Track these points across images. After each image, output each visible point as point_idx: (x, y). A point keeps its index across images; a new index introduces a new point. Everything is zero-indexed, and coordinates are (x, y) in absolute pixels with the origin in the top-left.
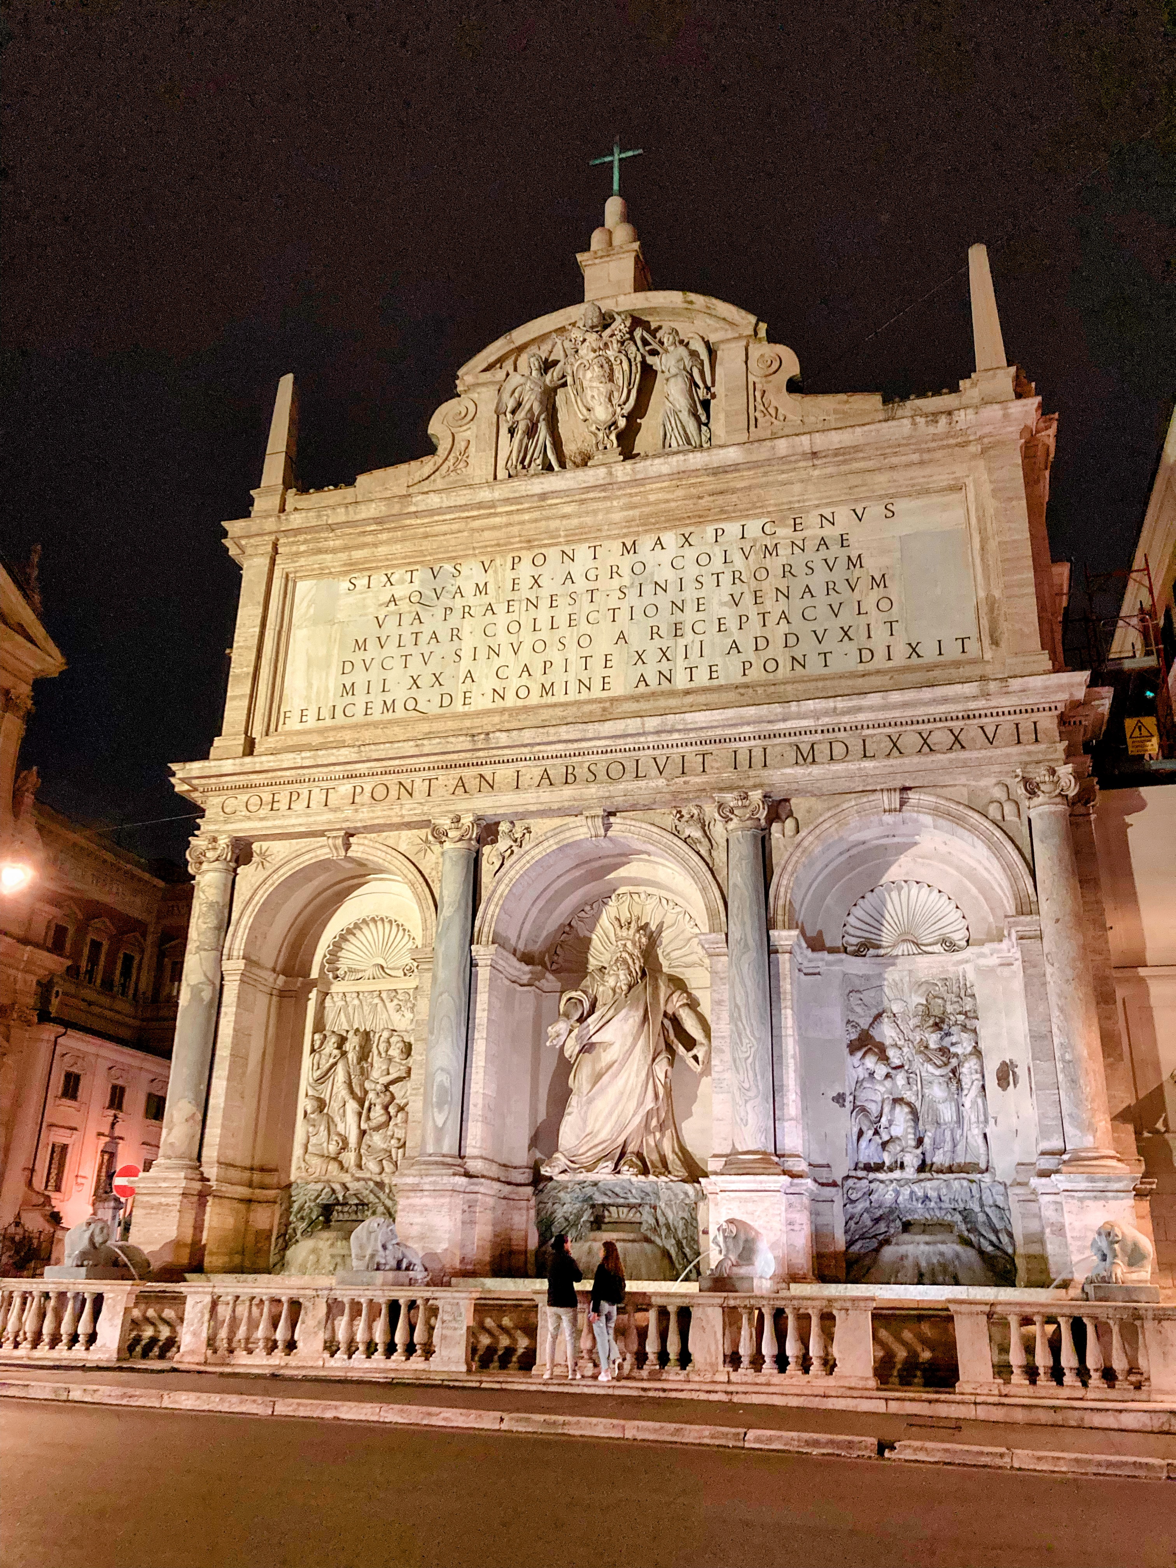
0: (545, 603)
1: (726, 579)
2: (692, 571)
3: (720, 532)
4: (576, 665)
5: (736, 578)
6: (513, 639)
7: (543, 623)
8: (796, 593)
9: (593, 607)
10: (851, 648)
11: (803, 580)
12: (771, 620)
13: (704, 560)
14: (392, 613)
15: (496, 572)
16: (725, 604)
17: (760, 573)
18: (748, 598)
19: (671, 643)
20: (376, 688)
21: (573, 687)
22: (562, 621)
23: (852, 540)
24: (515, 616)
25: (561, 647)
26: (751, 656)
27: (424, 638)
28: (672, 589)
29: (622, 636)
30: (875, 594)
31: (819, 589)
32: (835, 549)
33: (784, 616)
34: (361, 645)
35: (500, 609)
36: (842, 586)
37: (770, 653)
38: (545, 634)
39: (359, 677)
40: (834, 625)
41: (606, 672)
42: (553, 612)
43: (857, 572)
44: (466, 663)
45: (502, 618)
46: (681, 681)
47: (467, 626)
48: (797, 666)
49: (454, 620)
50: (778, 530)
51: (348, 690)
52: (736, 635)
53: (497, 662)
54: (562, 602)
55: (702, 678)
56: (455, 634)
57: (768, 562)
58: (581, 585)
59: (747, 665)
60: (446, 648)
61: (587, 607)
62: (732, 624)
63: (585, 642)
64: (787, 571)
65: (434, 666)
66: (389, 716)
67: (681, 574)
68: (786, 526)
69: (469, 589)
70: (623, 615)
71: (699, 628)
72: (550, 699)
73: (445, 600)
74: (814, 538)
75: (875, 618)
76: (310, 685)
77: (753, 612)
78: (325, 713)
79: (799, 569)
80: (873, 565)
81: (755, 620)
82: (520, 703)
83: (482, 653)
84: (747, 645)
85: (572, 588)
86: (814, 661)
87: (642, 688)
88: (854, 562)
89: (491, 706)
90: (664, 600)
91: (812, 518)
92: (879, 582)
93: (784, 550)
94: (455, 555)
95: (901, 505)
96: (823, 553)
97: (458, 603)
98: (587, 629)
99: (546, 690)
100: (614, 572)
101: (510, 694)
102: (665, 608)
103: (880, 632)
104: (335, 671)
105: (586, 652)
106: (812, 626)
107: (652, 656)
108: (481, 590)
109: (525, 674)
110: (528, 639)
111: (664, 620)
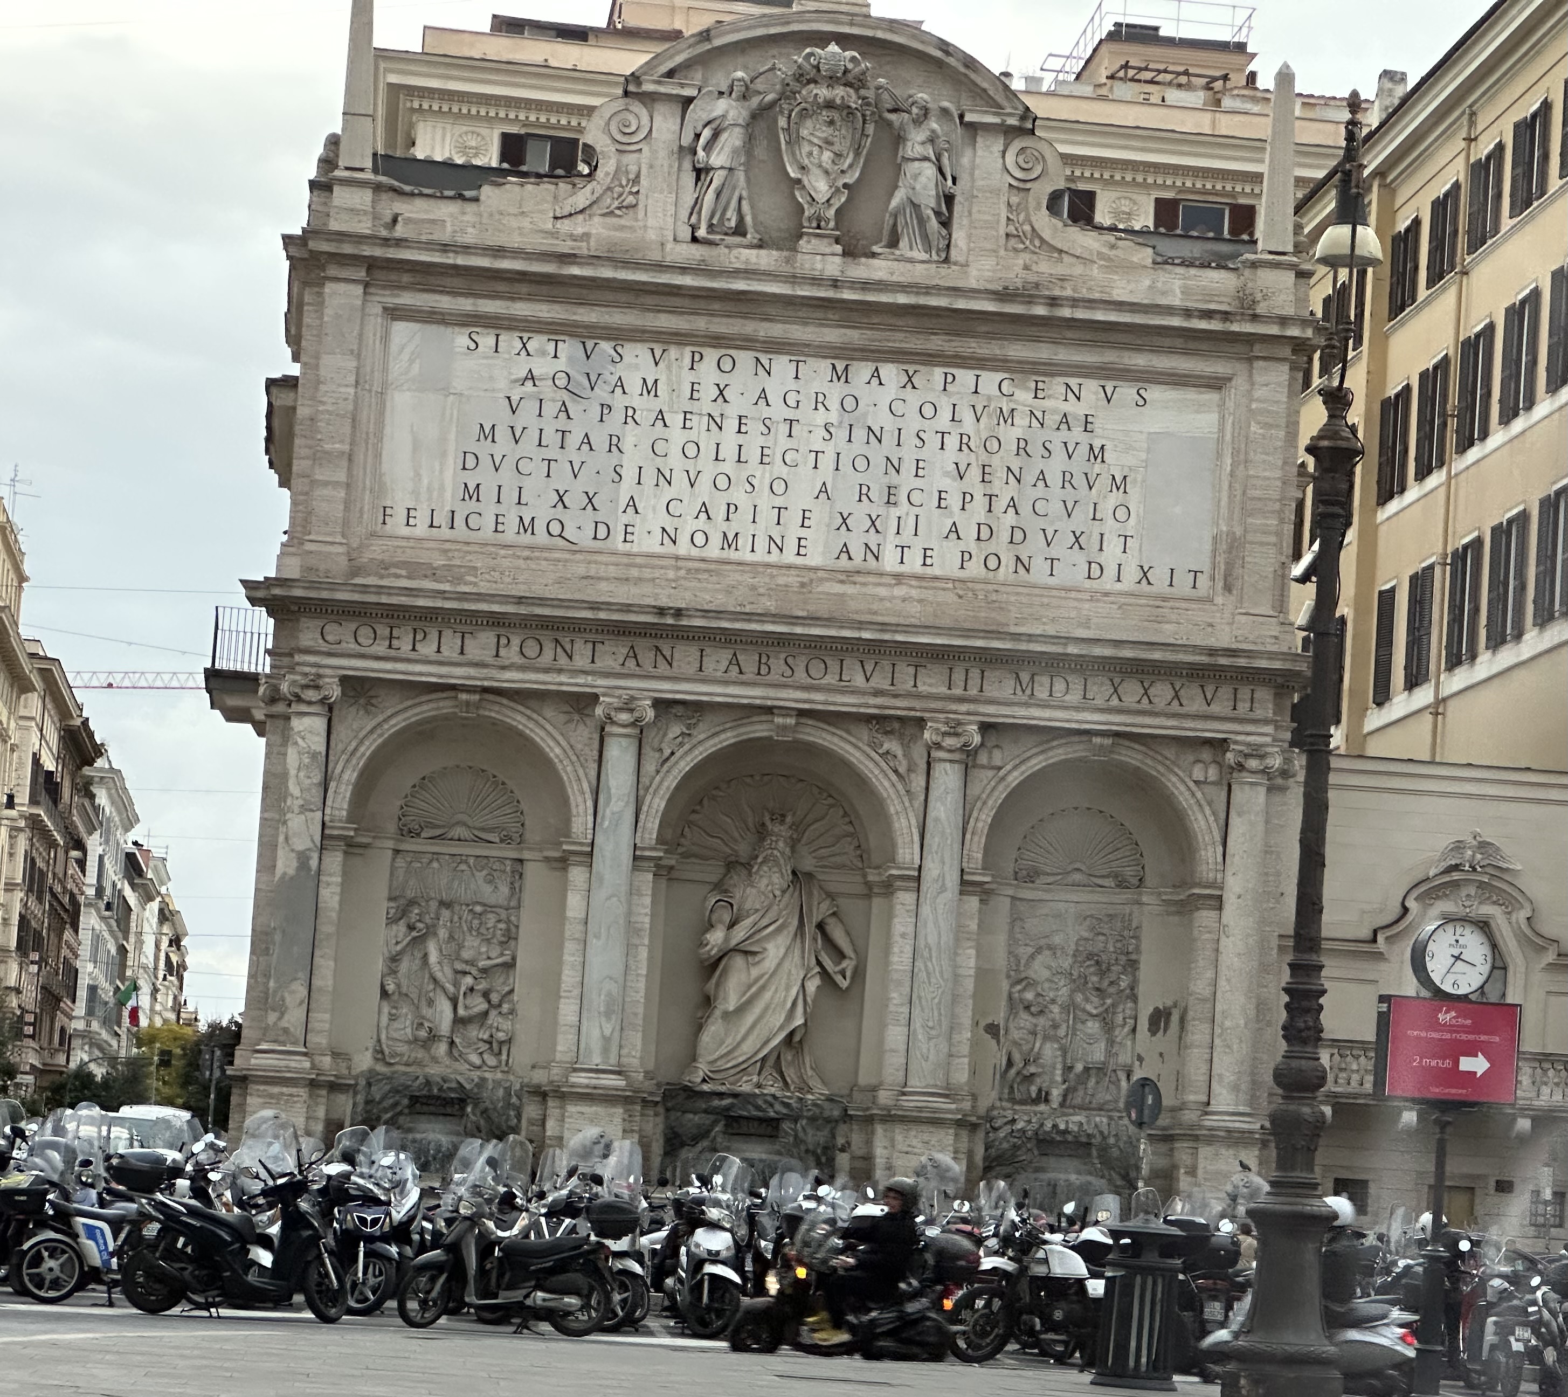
0: (731, 424)
1: (952, 442)
2: (913, 423)
3: (950, 378)
4: (767, 516)
5: (964, 444)
6: (690, 465)
7: (728, 452)
8: (1029, 478)
9: (790, 443)
11: (1038, 463)
12: (1000, 505)
13: (928, 411)
14: (531, 396)
15: (668, 367)
17: (991, 443)
18: (974, 474)
19: (882, 510)
20: (510, 496)
21: (761, 544)
22: (751, 455)
23: (1097, 425)
24: (693, 435)
25: (749, 489)
26: (972, 547)
27: (574, 440)
28: (889, 439)
29: (824, 489)
30: (1115, 498)
31: (1054, 479)
32: (1078, 430)
33: (1013, 504)
34: (488, 434)
35: (675, 420)
36: (1080, 481)
37: (992, 547)
38: (729, 467)
40: (1066, 527)
41: (803, 533)
42: (741, 439)
43: (1098, 468)
44: (627, 487)
45: (677, 436)
46: (890, 562)
47: (630, 437)
48: (1021, 570)
49: (613, 423)
50: (1016, 391)
51: (472, 493)
52: (958, 516)
53: (668, 493)
54: (752, 427)
55: (914, 563)
56: (615, 444)
57: (1002, 430)
58: (778, 409)
59: (967, 556)
60: (602, 460)
61: (783, 442)
62: (954, 501)
63: (779, 487)
64: (1022, 448)
65: (585, 482)
66: (526, 539)
67: (900, 423)
68: (1027, 389)
69: (634, 385)
70: (827, 461)
71: (916, 497)
72: (732, 555)
73: (601, 393)
74: (1055, 411)
75: (1110, 528)
76: (418, 475)
77: (978, 491)
78: (440, 519)
79: (1036, 449)
80: (1115, 462)
81: (980, 503)
82: (695, 552)
83: (649, 477)
84: (969, 533)
85: (766, 412)
86: (1040, 568)
87: (844, 561)
88: (1097, 454)
89: (658, 549)
90: (877, 454)
91: (1057, 386)
92: (1120, 484)
93: (1021, 420)
94: (619, 336)
95: (1154, 393)
96: (1064, 434)
97: (619, 401)
98: (784, 471)
99: (729, 542)
100: (819, 402)
101: (683, 539)
102: (878, 461)
103: (1113, 547)
104: (452, 463)
105: (779, 502)
106: (1042, 523)
107: (859, 522)
108: (651, 389)
109: (703, 516)
110: (708, 470)
111: (877, 479)
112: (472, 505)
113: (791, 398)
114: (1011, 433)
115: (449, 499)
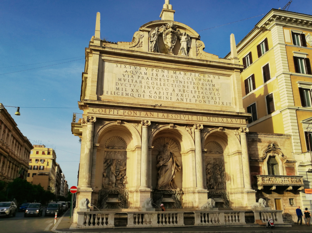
0: (159, 80)
1: (192, 83)
2: (186, 80)
3: (191, 74)
4: (165, 94)
5: (194, 84)
6: (153, 86)
7: (159, 84)
8: (204, 89)
10: (213, 101)
11: (205, 87)
12: (200, 93)
13: (188, 79)
14: (127, 74)
15: (148, 71)
16: (192, 88)
17: (198, 84)
18: (196, 88)
19: (183, 93)
20: (124, 90)
21: (165, 98)
22: (162, 84)
23: (213, 81)
24: (153, 81)
25: (162, 89)
26: (197, 99)
27: (134, 81)
28: (183, 82)
29: (174, 90)
30: (217, 92)
31: (208, 89)
32: (210, 82)
33: (202, 93)
34: (120, 80)
35: (150, 79)
36: (211, 89)
37: (200, 99)
38: (159, 86)
39: (120, 87)
40: (210, 96)
41: (171, 96)
42: (160, 82)
43: (214, 87)
44: (143, 89)
45: (150, 81)
46: (185, 101)
47: (143, 81)
48: (205, 102)
49: (140, 79)
50: (201, 76)
51: (118, 89)
52: (194, 94)
53: (150, 90)
54: (162, 80)
55: (188, 101)
56: (141, 82)
57: (199, 82)
58: (166, 78)
60: (138, 84)
61: (167, 83)
62: (193, 92)
63: (167, 89)
64: (203, 84)
65: (136, 88)
66: (127, 96)
67: (184, 80)
69: (143, 73)
70: (174, 86)
71: (188, 91)
72: (161, 100)
73: (138, 74)
74: (207, 79)
75: (217, 96)
77: (197, 91)
78: (113, 93)
79: (205, 84)
80: (217, 87)
81: (198, 92)
82: (155, 99)
83: (146, 87)
84: (196, 97)
85: (164, 78)
86: (207, 102)
87: (178, 101)
88: (214, 85)
89: (149, 99)
90: (181, 85)
91: (206, 75)
92: (217, 90)
93: (202, 80)
94: (140, 65)
95: (221, 77)
96: (208, 83)
97: (141, 76)
98: (167, 87)
99: (160, 98)
100: (172, 77)
101: (153, 97)
102: (182, 86)
103: (218, 99)
104: (114, 84)
105: (167, 92)
106: (207, 96)
107: (179, 95)
108: (146, 74)
109: (155, 93)
110: (156, 86)
111: (182, 88)
112: (118, 91)
113: (168, 76)
114: (201, 82)
115: (114, 90)
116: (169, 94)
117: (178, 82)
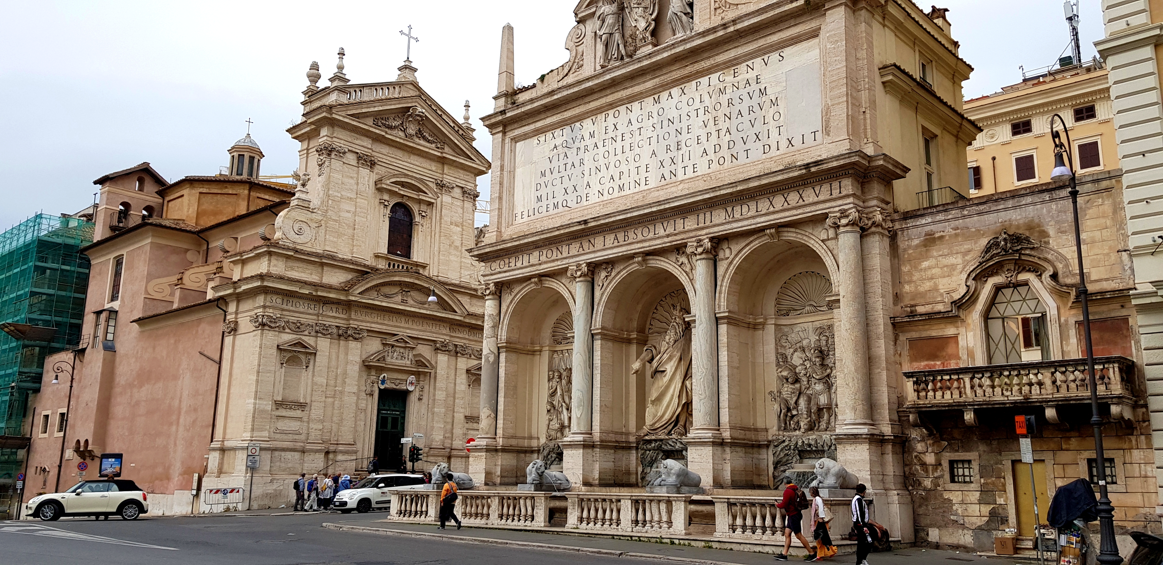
0: (619, 138)
1: (701, 112)
2: (685, 109)
3: (698, 83)
4: (633, 172)
5: (706, 111)
6: (606, 160)
7: (619, 151)
8: (734, 115)
9: (641, 138)
10: (759, 144)
11: (738, 107)
12: (722, 134)
13: (691, 102)
14: (555, 154)
15: (598, 124)
16: (700, 127)
17: (717, 106)
18: (711, 123)
19: (676, 154)
20: (550, 196)
21: (632, 184)
22: (627, 149)
23: (762, 79)
24: (607, 148)
25: (627, 163)
26: (713, 157)
27: (569, 166)
28: (676, 121)
29: (654, 153)
30: (773, 110)
31: (745, 112)
32: (754, 84)
33: (728, 131)
34: (543, 174)
35: (601, 144)
36: (756, 108)
37: (719, 155)
38: (620, 156)
39: (543, 192)
40: (751, 132)
41: (647, 175)
42: (623, 143)
43: (764, 98)
44: (586, 178)
45: (601, 151)
46: (680, 176)
47: (586, 157)
48: (734, 160)
49: (581, 154)
50: (726, 78)
51: (539, 199)
52: (706, 145)
53: (600, 175)
54: (627, 136)
55: (690, 174)
56: (582, 163)
57: (721, 98)
58: (636, 125)
59: (711, 162)
60: (578, 170)
61: (638, 139)
62: (703, 138)
63: (637, 158)
64: (730, 103)
65: (573, 181)
66: (556, 211)
67: (680, 112)
68: (730, 75)
69: (587, 136)
70: (654, 140)
71: (689, 143)
72: (623, 193)
73: (577, 144)
74: (743, 80)
75: (772, 126)
76: (524, 198)
77: (713, 130)
78: (531, 213)
79: (736, 101)
80: (771, 93)
81: (715, 134)
82: (610, 197)
83: (593, 171)
84: (710, 151)
85: (631, 128)
86: (742, 156)
87: (663, 182)
88: (763, 92)
89: (598, 200)
90: (672, 129)
91: (743, 67)
92: (774, 103)
93: (729, 90)
94: (580, 118)
95: (787, 52)
96: (748, 88)
97: (582, 145)
98: (639, 151)
99: (621, 188)
100: (650, 116)
101: (606, 193)
102: (673, 133)
103: (774, 133)
104: (533, 189)
105: (637, 165)
106: (741, 134)
107: (667, 162)
108: (592, 135)
109: (612, 181)
110: (613, 160)
111: (672, 142)
112: (540, 204)
113: (640, 120)
114: (724, 99)
115: (533, 204)
116: (643, 169)
117: (665, 123)
